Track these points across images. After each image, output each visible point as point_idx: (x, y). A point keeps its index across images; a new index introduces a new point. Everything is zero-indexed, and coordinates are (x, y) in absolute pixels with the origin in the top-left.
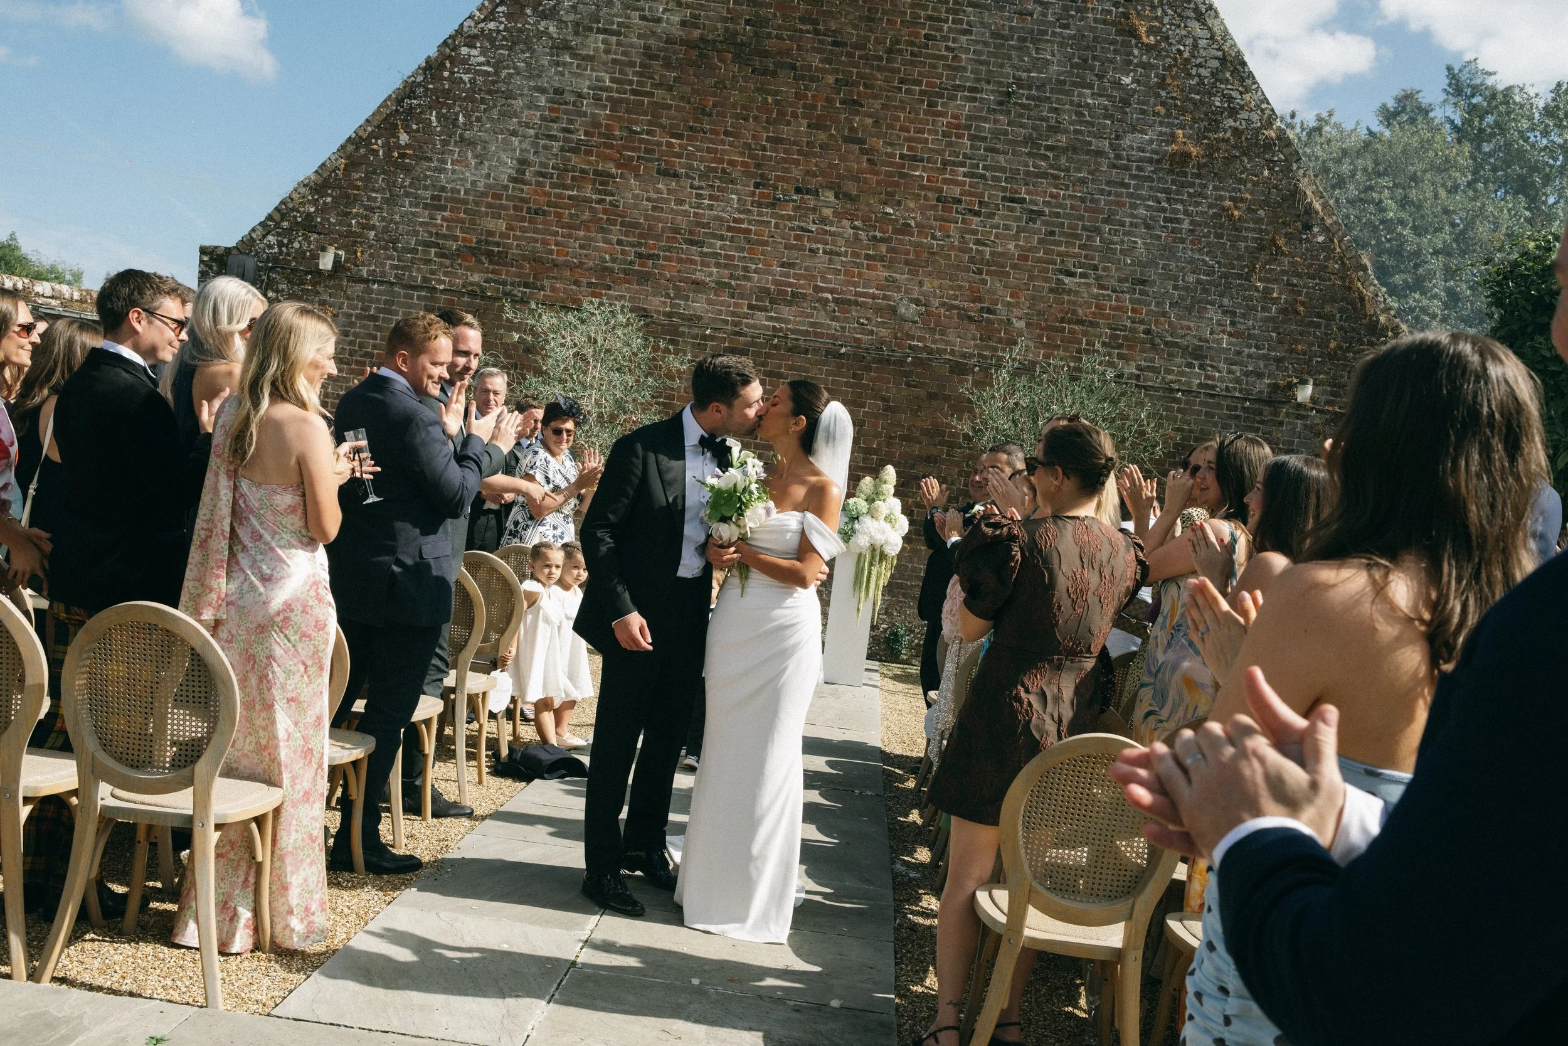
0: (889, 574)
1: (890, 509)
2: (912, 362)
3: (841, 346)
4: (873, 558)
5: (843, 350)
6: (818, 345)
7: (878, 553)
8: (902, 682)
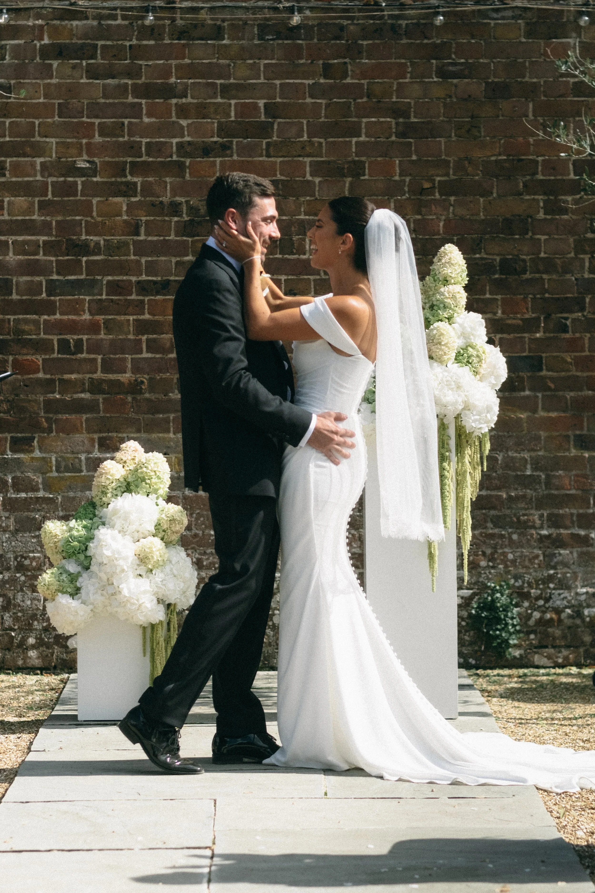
0: (478, 476)
1: (464, 335)
2: (445, 25)
3: (291, 10)
4: (443, 444)
5: (296, 19)
6: (240, 15)
7: (452, 432)
8: (531, 700)
